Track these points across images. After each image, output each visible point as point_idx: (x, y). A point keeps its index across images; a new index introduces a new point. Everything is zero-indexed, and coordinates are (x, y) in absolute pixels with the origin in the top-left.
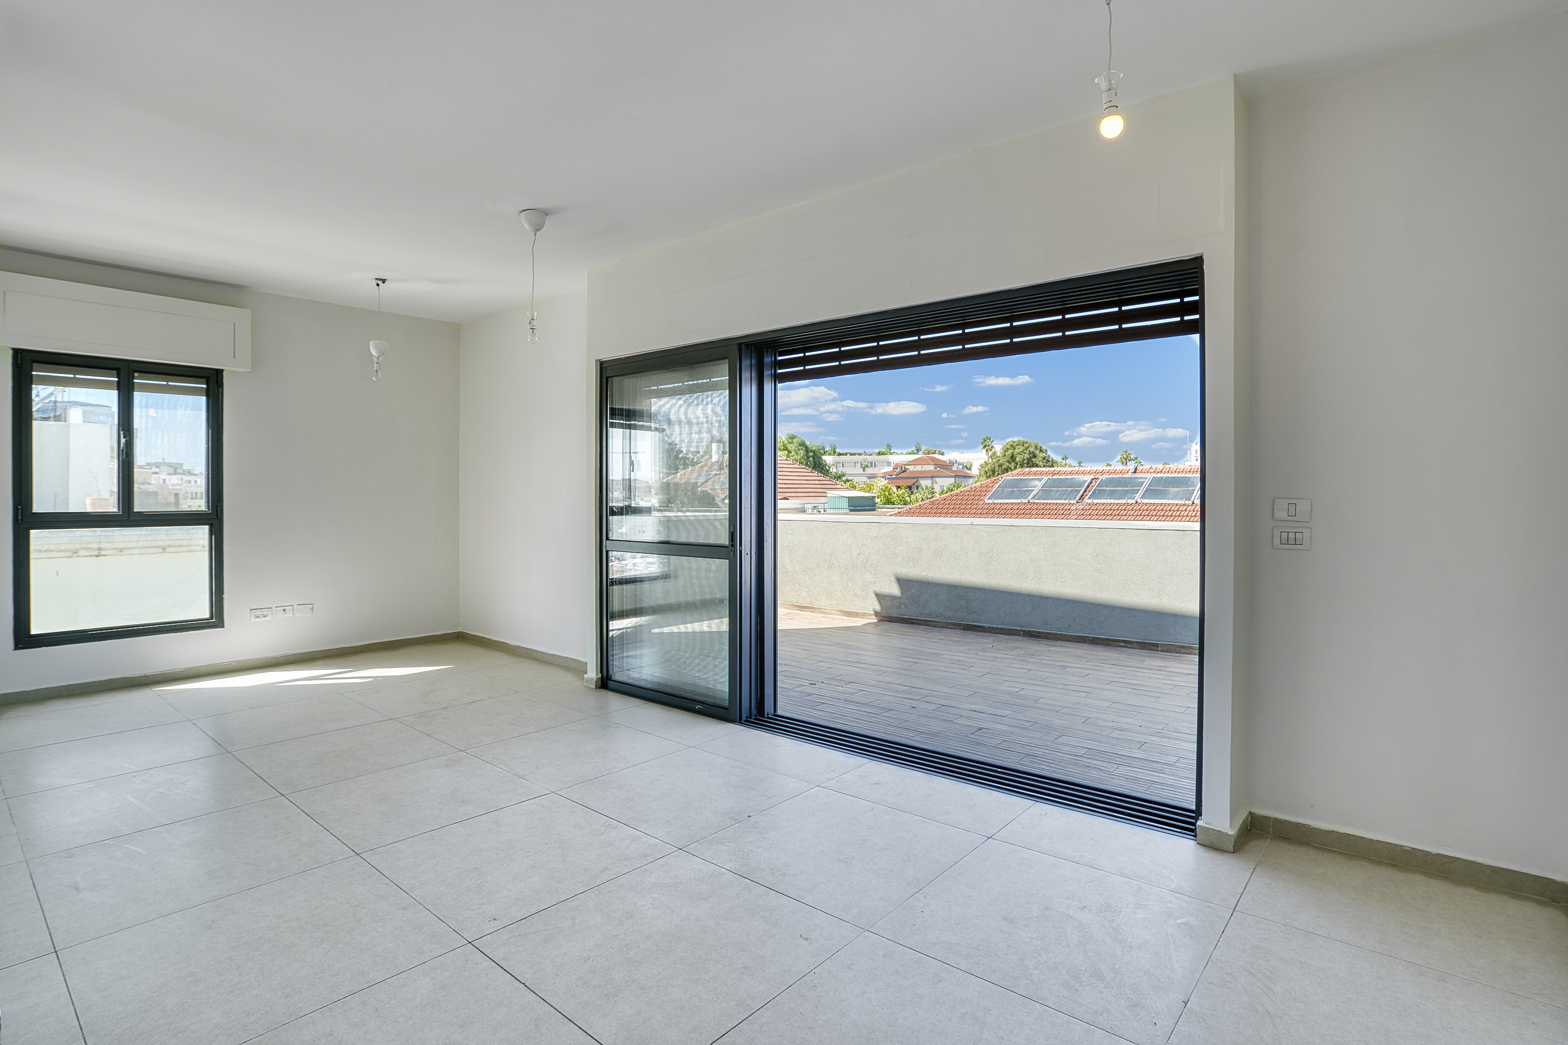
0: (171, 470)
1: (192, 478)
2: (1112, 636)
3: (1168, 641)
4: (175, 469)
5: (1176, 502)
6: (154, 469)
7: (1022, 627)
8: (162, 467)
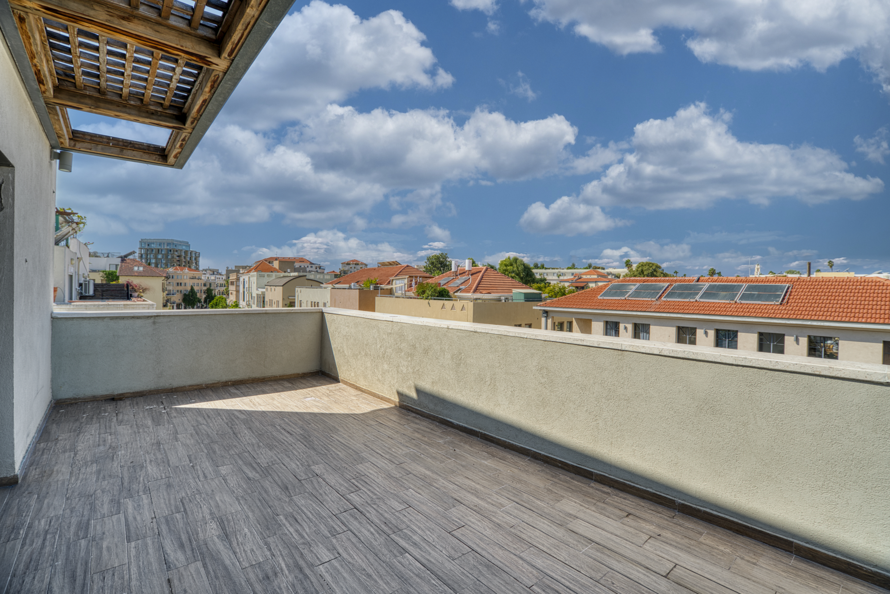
0: (211, 273)
1: (221, 277)
2: (552, 454)
3: (603, 470)
4: (214, 272)
5: (723, 301)
6: (204, 272)
7: (480, 429)
8: (208, 271)
